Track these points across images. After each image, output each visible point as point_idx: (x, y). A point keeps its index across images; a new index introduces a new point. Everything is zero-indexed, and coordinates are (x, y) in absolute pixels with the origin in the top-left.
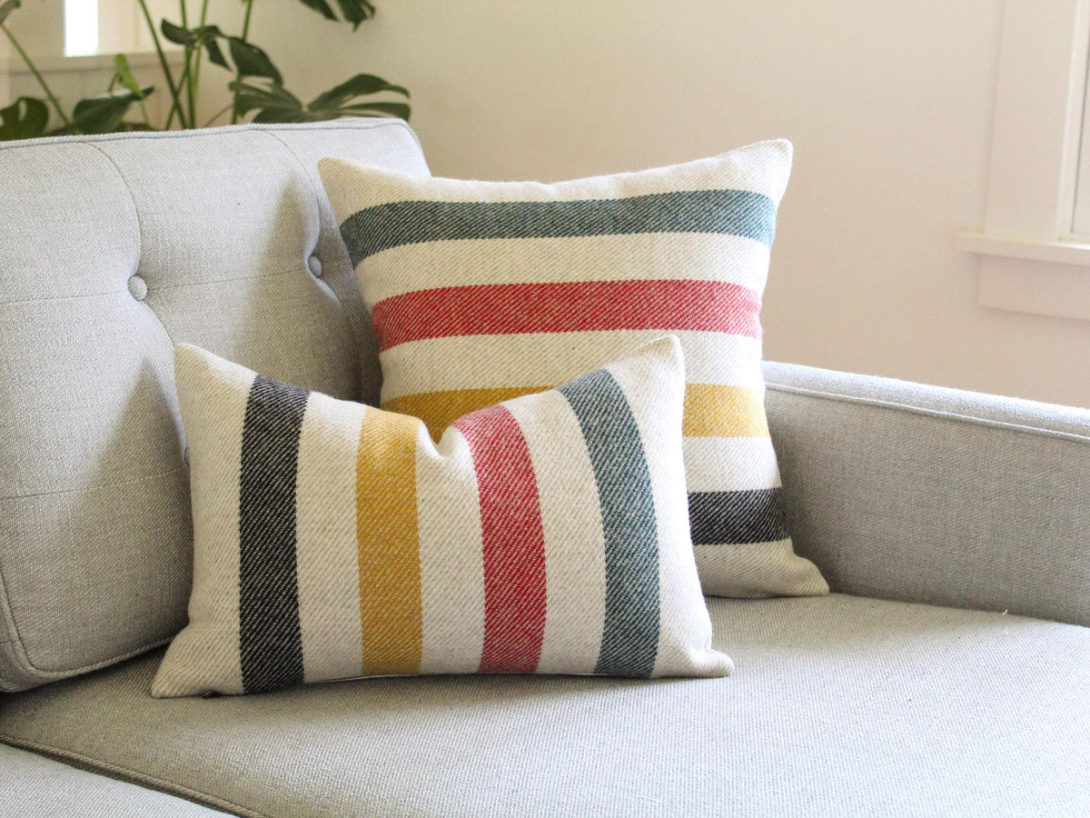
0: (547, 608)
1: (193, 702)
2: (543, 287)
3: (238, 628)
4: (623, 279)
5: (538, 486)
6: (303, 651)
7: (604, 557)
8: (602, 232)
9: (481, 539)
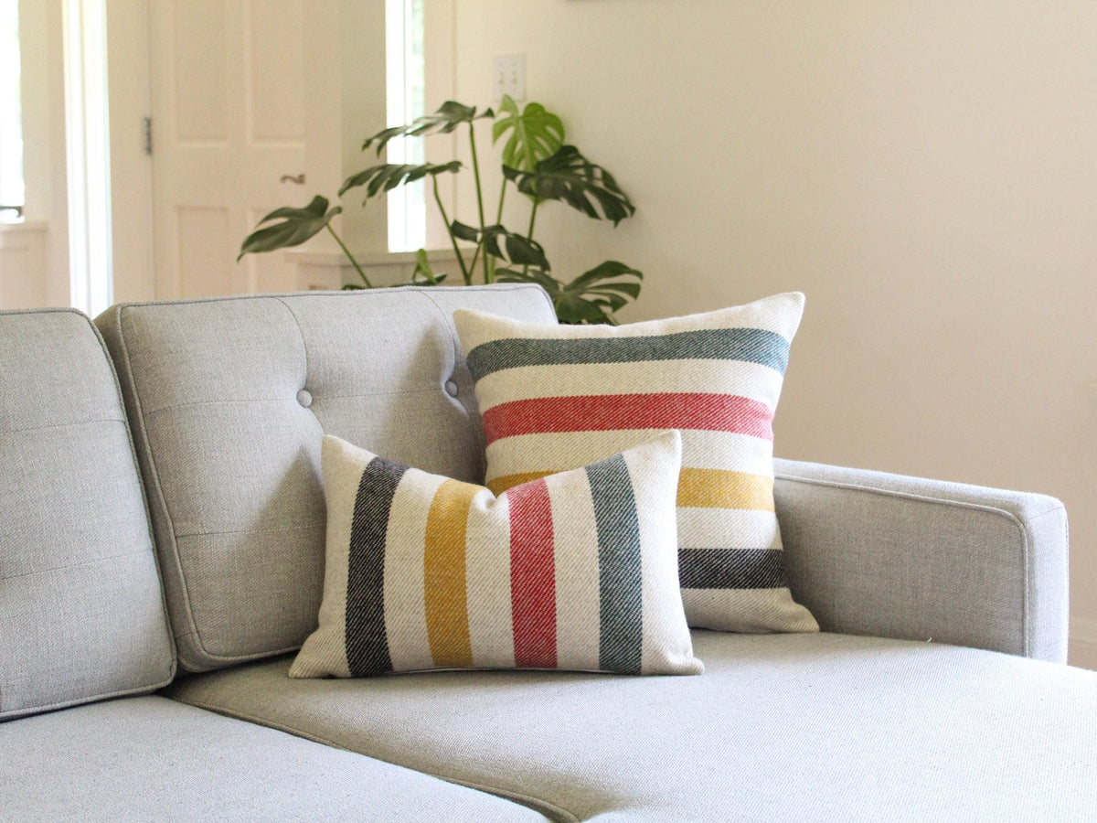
0: (557, 617)
1: (315, 681)
2: (594, 398)
3: (345, 628)
4: (654, 393)
5: (554, 531)
6: (388, 645)
7: (599, 582)
8: (643, 359)
9: (510, 566)
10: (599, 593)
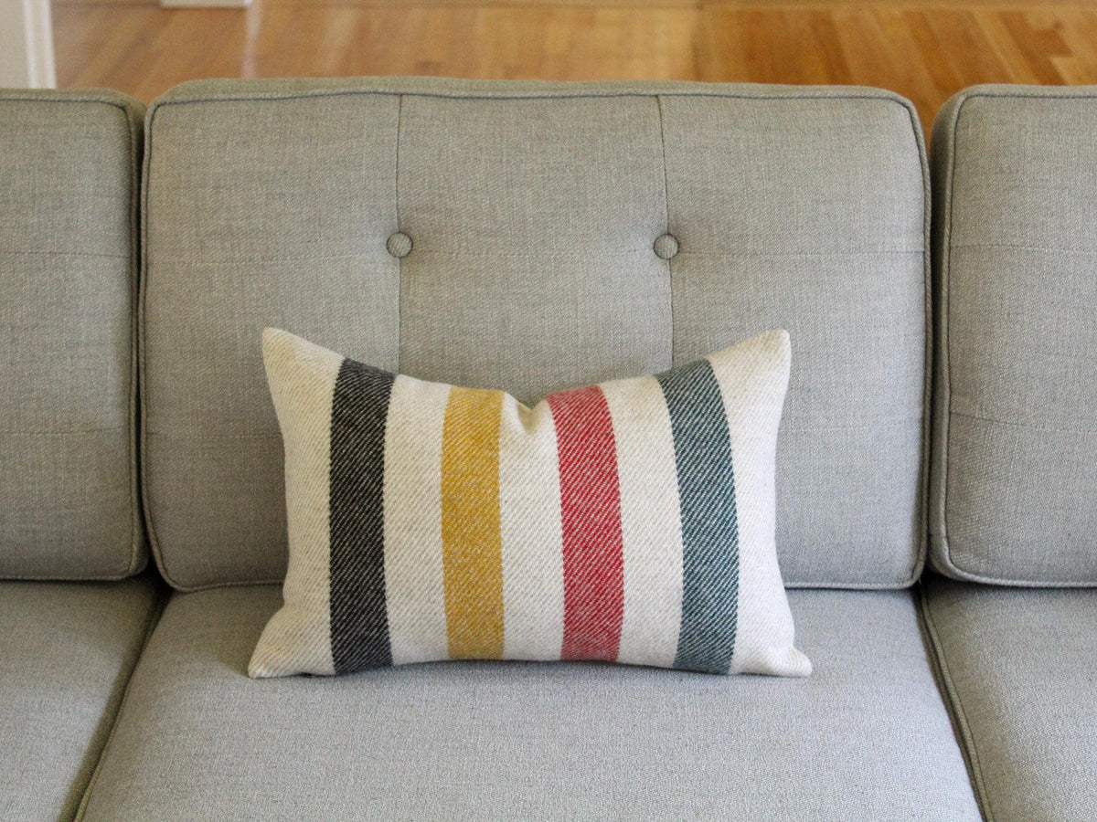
6: (390, 640)
10: (682, 578)
